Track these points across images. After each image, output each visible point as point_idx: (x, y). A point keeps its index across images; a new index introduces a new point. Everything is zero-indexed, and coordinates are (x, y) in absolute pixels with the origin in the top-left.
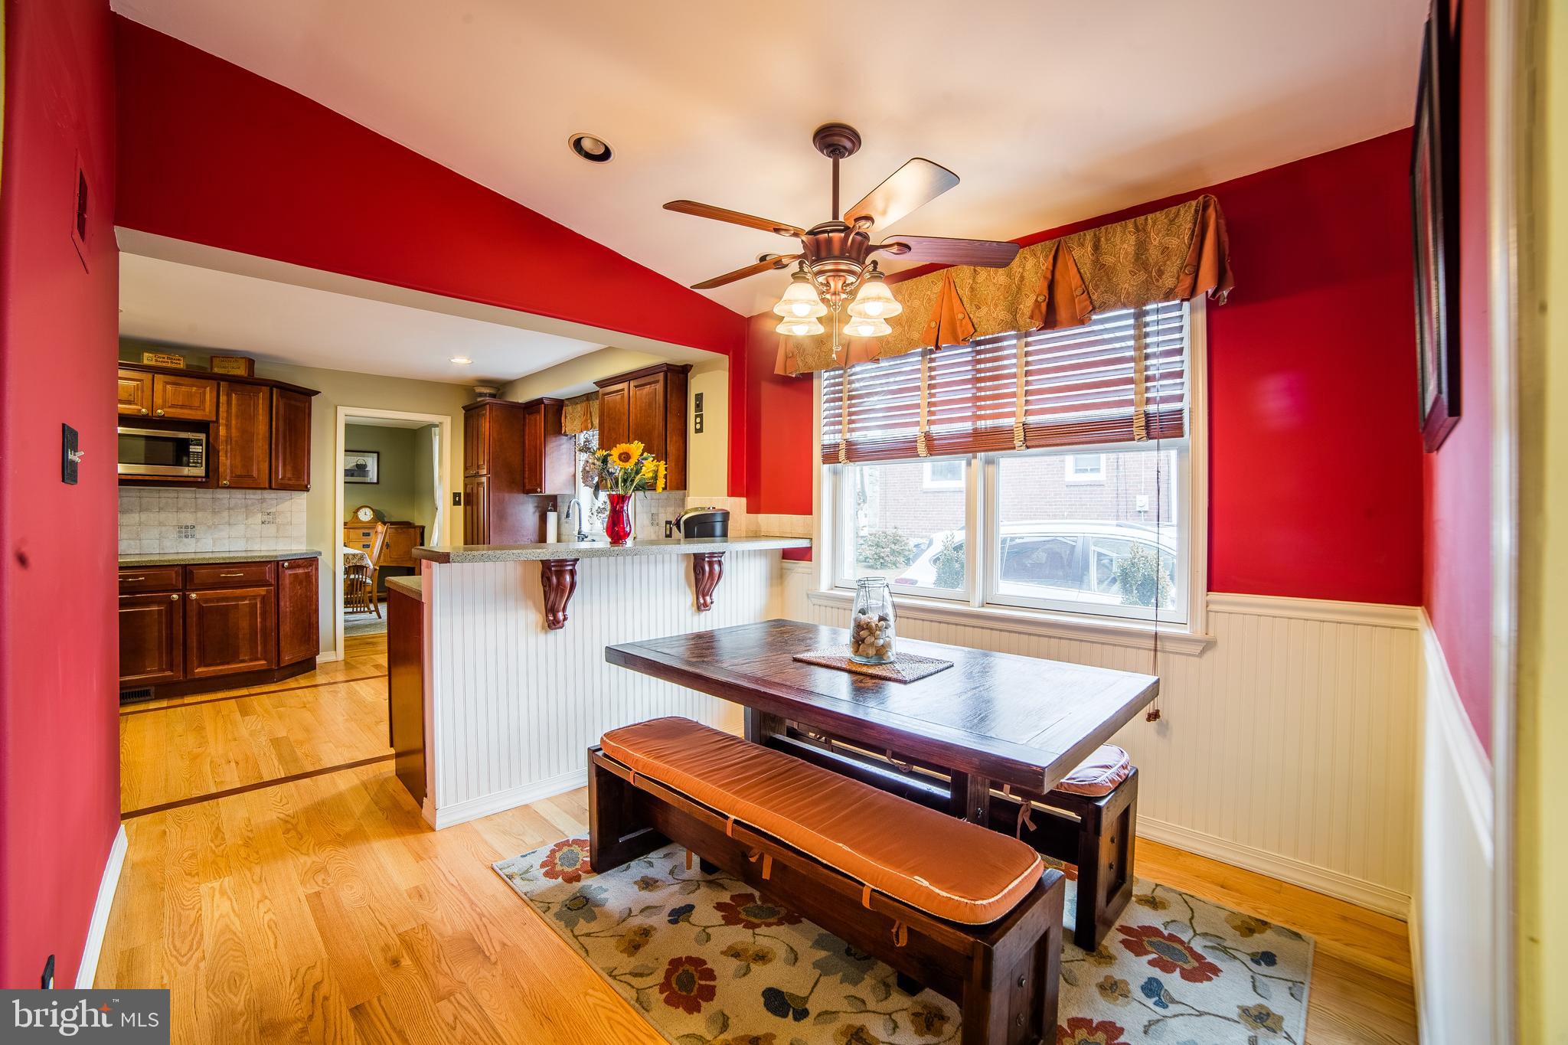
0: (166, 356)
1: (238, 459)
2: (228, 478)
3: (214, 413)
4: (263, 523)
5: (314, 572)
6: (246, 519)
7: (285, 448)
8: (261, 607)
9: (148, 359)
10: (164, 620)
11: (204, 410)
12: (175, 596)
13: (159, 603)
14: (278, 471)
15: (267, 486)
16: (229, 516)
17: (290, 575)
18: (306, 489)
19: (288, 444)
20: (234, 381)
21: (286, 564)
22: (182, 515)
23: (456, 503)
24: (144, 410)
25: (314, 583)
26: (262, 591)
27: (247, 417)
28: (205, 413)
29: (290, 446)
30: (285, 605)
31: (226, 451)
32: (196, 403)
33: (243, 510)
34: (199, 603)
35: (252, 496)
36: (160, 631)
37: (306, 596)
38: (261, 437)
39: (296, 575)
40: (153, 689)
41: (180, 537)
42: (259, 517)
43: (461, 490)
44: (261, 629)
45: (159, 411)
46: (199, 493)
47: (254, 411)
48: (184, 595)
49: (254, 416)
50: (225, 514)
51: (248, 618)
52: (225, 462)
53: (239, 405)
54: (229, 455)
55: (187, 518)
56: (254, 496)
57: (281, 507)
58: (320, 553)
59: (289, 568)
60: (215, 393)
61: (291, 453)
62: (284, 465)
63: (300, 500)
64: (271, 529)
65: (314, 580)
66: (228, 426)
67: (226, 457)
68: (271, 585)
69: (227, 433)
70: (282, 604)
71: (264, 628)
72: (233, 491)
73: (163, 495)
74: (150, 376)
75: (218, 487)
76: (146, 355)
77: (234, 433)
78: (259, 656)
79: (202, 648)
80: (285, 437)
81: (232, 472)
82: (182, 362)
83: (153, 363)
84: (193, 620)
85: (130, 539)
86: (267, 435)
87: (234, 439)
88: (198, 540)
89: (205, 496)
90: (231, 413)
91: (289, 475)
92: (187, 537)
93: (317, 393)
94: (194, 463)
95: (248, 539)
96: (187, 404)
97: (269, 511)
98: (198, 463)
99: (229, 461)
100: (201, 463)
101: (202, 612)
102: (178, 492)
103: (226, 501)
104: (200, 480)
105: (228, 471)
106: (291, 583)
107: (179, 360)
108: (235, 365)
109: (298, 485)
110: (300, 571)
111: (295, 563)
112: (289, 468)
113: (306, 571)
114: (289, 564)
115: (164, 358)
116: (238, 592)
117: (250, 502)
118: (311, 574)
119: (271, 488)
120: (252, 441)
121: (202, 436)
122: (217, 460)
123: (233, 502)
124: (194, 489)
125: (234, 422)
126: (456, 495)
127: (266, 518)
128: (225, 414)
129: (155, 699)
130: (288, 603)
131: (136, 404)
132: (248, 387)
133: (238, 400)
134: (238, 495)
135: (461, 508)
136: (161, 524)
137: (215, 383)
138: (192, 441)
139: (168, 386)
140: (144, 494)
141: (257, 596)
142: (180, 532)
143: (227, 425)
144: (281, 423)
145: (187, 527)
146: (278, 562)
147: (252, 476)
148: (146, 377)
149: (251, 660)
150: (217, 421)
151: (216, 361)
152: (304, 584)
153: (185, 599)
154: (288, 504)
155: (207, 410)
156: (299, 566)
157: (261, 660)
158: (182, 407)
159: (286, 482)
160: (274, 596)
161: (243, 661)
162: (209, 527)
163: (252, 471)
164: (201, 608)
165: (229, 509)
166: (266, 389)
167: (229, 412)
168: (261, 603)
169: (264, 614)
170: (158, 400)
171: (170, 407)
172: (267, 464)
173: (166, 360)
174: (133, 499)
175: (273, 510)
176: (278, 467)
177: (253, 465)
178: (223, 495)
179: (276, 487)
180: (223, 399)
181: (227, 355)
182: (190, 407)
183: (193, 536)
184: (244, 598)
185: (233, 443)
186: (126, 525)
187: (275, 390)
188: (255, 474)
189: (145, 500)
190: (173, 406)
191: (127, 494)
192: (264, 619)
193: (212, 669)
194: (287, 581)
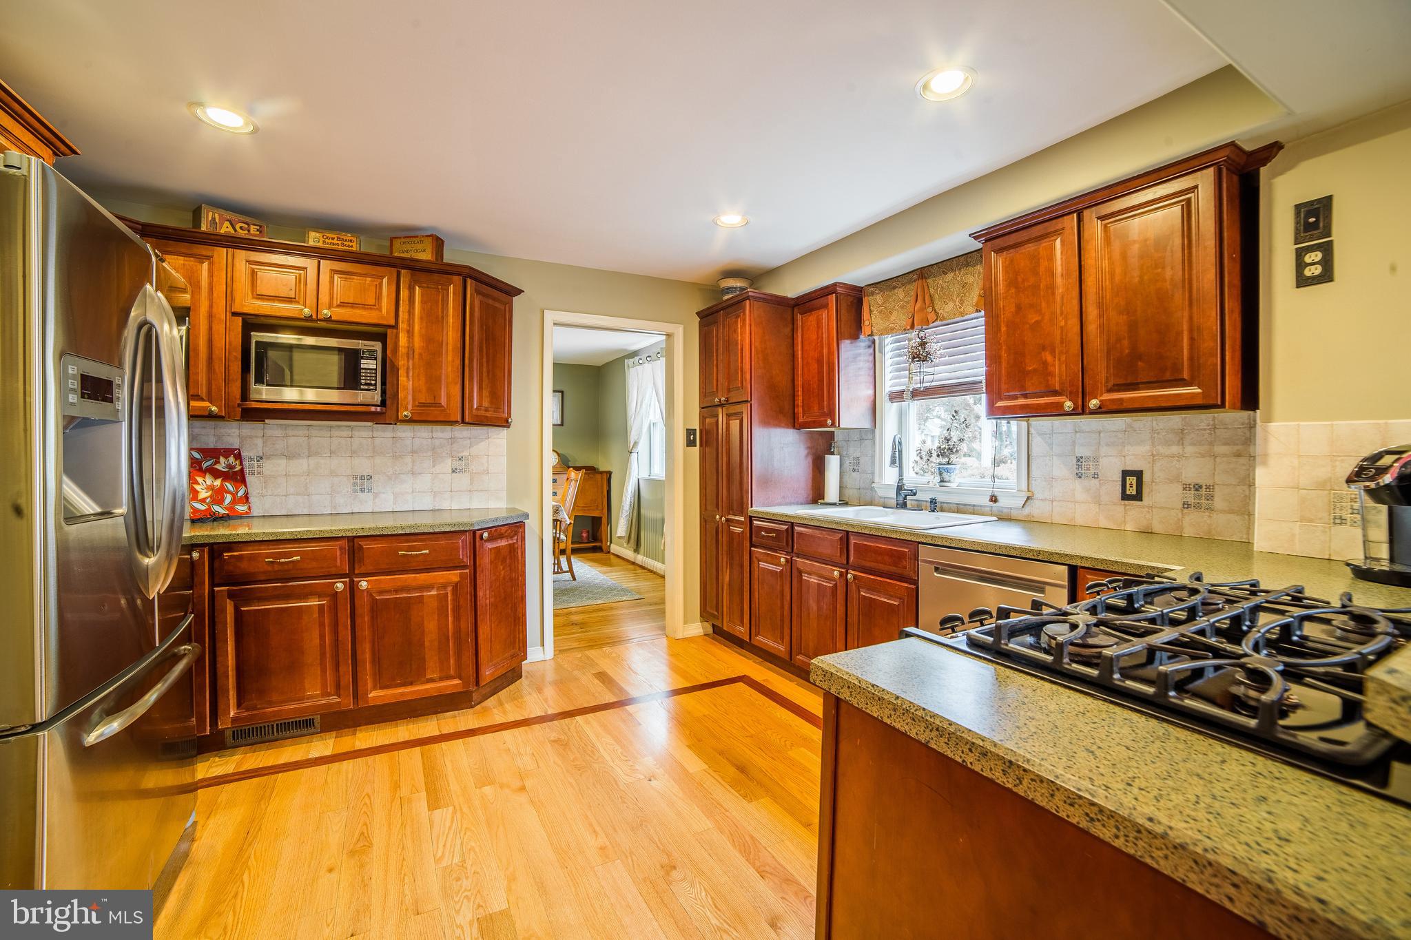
0: (335, 236)
1: (423, 379)
2: (410, 407)
3: (393, 314)
4: (454, 471)
5: (520, 543)
6: (434, 466)
7: (481, 365)
8: (453, 600)
9: (314, 239)
10: (327, 621)
11: (380, 310)
12: (340, 586)
13: (320, 596)
14: (473, 396)
15: (459, 419)
16: (413, 462)
17: (490, 550)
18: (506, 423)
19: (484, 360)
20: (416, 268)
21: (486, 535)
22: (356, 461)
23: (691, 443)
24: (306, 310)
25: (520, 558)
26: (454, 576)
27: (434, 319)
28: (384, 313)
29: (488, 362)
30: (485, 595)
31: (408, 369)
32: (371, 301)
33: (430, 453)
34: (371, 595)
35: (440, 435)
36: (322, 637)
37: (511, 579)
38: (450, 347)
39: (498, 549)
40: (317, 719)
41: (355, 491)
42: (448, 464)
43: (696, 426)
44: (454, 633)
45: (325, 311)
46: (377, 430)
47: (443, 312)
48: (352, 582)
49: (443, 317)
50: (408, 459)
51: (436, 617)
52: (408, 385)
53: (423, 302)
54: (411, 374)
55: (363, 465)
56: (442, 433)
57: (475, 450)
58: (527, 516)
59: (490, 539)
60: (394, 287)
61: (488, 372)
62: (480, 388)
63: (498, 439)
64: (463, 480)
65: (520, 554)
66: (410, 333)
67: (408, 377)
68: (465, 567)
69: (409, 342)
70: (480, 594)
71: (457, 631)
72: (417, 427)
73: (335, 433)
74: (315, 262)
75: (397, 421)
76: (312, 234)
77: (418, 342)
78: (452, 672)
79: (377, 660)
80: (481, 350)
81: (414, 400)
82: (354, 244)
83: (320, 245)
84: (364, 619)
85: (298, 494)
86: (459, 345)
87: (417, 351)
88: (376, 496)
89: (384, 434)
90: (414, 315)
91: (486, 404)
92: (362, 491)
93: (519, 292)
94: (366, 384)
95: (435, 494)
96: (358, 301)
97: (460, 455)
98: (370, 384)
99: (411, 383)
100: (375, 385)
101: (377, 608)
102: (352, 428)
103: (408, 442)
104: (373, 409)
105: (410, 397)
106: (491, 562)
107: (351, 241)
108: (420, 247)
109: (497, 418)
110: (503, 543)
111: (497, 532)
112: (486, 393)
113: (511, 542)
114: (489, 534)
115: (333, 239)
116: (422, 578)
117: (437, 442)
118: (516, 546)
119: (463, 422)
120: (440, 354)
121: (378, 346)
122: (395, 382)
123: (417, 442)
124: (369, 424)
125: (417, 328)
126: (690, 432)
127: (457, 464)
128: (406, 316)
129: (321, 732)
130: (488, 592)
131: (298, 303)
132: (436, 277)
133: (422, 295)
134: (423, 434)
135: (696, 450)
136: (333, 473)
137: (394, 270)
138: (363, 353)
139: (336, 277)
140: (314, 432)
141: (447, 583)
142: (355, 484)
143: (408, 332)
144: (476, 328)
145: (362, 478)
146: (474, 532)
147: (440, 405)
148: (310, 263)
149: (442, 679)
150: (396, 326)
151: (397, 244)
152: (508, 561)
153: (352, 588)
154: (483, 445)
155: (384, 310)
156: (501, 536)
157: (452, 677)
158: (353, 305)
159: (482, 413)
160: (470, 583)
161: (431, 680)
162: (389, 478)
163: (440, 397)
164: (374, 602)
165: (413, 452)
166: (458, 280)
167: (411, 312)
168: (453, 594)
169: (457, 609)
170: (324, 298)
171: (338, 306)
172: (458, 387)
173: (335, 241)
174: (301, 440)
175: (465, 454)
176: (473, 388)
177: (440, 388)
178: (405, 433)
179: (471, 421)
180: (404, 294)
181: (409, 234)
182: (363, 306)
183: (370, 490)
184: (430, 587)
185: (416, 356)
186: (293, 475)
187: (469, 281)
188: (443, 401)
189: (314, 441)
190: (342, 305)
191: (295, 432)
192: (457, 618)
193: (390, 692)
194: (486, 560)
